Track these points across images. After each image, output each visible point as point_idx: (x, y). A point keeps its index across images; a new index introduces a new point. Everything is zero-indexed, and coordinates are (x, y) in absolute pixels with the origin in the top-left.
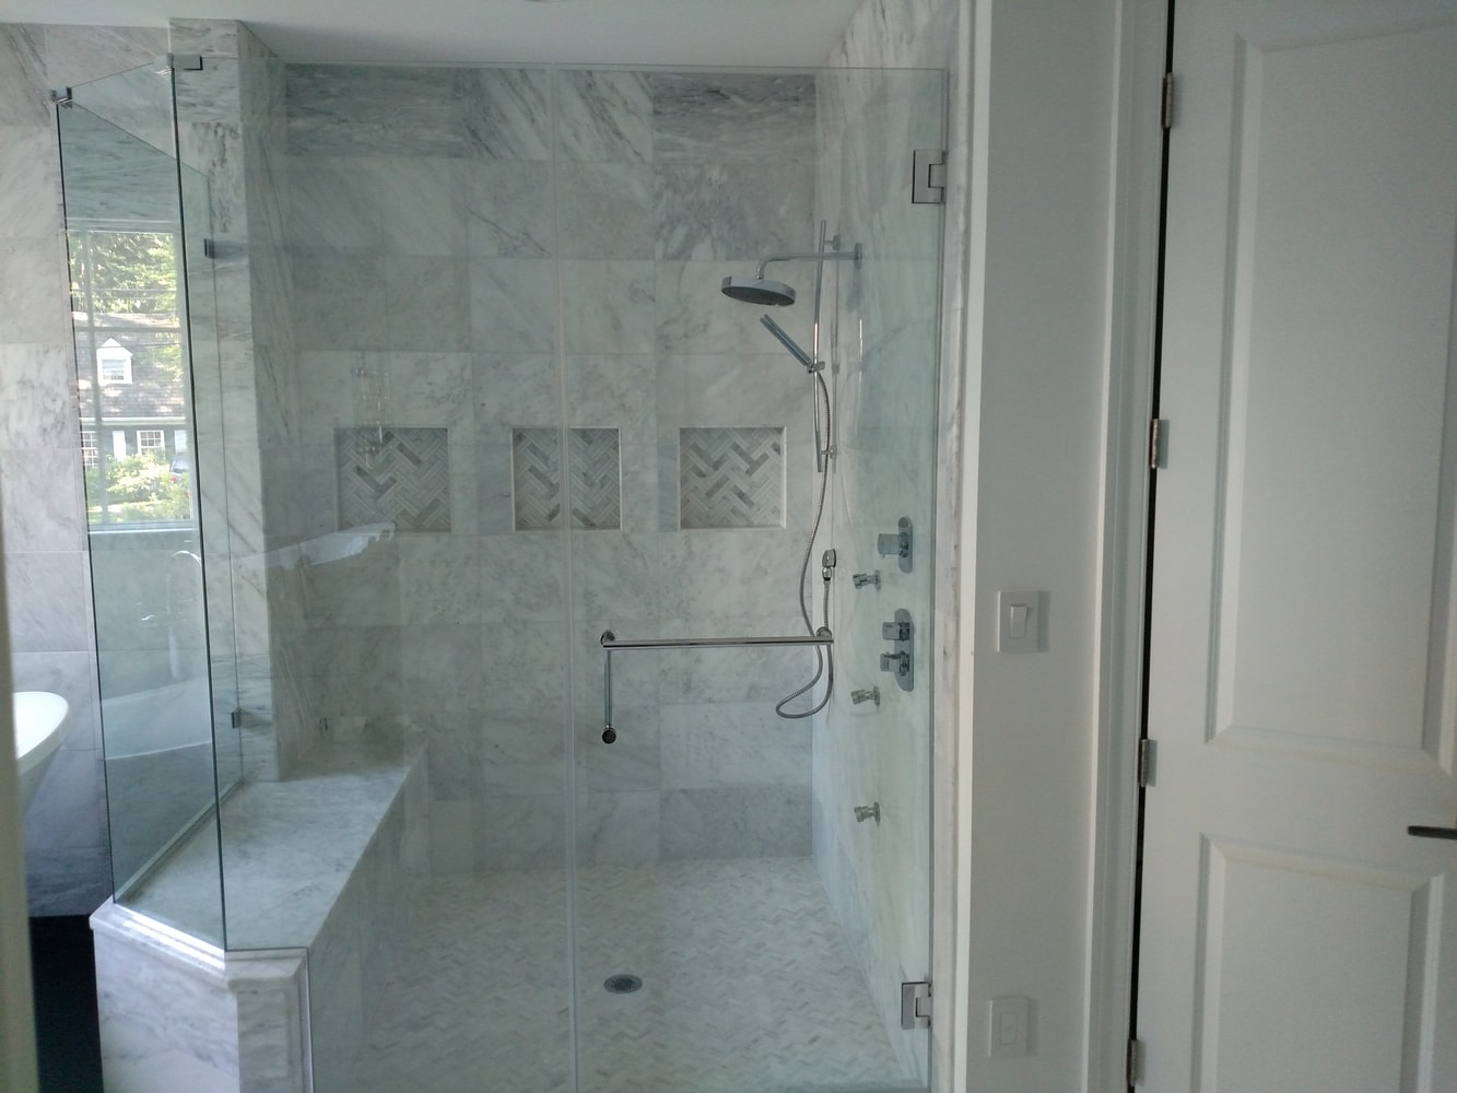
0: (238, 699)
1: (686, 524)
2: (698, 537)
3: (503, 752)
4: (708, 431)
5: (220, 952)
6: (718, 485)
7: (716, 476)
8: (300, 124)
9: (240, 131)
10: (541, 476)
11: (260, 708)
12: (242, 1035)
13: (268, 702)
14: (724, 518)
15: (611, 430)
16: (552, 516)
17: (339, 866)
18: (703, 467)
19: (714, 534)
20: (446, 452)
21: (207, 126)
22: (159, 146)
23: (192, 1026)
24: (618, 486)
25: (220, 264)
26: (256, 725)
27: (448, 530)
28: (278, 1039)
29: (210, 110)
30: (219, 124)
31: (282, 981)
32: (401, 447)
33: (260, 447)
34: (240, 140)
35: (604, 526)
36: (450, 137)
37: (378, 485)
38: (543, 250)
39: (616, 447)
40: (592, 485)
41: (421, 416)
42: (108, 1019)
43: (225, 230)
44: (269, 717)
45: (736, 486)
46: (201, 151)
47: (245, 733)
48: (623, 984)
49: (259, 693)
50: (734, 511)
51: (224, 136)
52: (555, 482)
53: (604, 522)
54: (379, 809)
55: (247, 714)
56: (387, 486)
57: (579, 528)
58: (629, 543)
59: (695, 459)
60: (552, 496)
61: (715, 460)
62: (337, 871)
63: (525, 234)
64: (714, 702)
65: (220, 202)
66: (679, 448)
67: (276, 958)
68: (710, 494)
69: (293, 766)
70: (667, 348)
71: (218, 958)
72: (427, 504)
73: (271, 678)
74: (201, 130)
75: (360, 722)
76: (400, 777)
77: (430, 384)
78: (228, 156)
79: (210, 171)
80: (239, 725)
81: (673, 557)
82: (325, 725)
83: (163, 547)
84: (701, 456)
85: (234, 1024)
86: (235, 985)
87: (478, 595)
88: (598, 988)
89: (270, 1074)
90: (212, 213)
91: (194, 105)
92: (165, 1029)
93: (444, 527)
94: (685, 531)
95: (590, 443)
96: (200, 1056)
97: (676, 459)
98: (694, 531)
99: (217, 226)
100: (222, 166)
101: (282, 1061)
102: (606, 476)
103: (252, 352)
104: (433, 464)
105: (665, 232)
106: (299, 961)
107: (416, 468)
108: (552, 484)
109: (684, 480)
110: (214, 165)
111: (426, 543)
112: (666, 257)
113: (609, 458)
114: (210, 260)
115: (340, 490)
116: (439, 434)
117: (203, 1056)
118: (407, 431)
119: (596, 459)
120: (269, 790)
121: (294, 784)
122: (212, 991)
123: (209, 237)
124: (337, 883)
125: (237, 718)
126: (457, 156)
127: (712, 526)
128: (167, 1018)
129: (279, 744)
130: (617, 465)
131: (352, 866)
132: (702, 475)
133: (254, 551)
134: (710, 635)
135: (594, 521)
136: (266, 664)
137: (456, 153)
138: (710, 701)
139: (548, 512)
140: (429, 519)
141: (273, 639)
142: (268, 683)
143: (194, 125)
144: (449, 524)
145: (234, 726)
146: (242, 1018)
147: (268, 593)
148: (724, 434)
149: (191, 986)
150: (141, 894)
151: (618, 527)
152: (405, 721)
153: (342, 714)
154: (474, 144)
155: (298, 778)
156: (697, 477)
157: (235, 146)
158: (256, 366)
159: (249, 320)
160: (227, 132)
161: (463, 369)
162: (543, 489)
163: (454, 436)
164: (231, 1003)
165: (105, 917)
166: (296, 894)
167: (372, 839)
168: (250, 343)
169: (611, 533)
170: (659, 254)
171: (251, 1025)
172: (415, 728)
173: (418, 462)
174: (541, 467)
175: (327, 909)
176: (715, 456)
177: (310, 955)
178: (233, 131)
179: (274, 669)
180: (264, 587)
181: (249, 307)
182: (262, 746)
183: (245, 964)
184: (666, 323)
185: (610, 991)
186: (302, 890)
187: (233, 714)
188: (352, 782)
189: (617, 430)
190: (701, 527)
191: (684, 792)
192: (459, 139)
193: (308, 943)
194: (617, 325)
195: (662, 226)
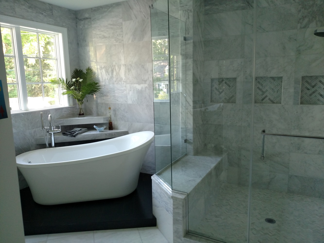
0: (186, 137)
1: (302, 103)
2: (305, 107)
3: (246, 158)
4: (311, 77)
5: (171, 190)
6: (314, 92)
7: (313, 90)
8: (207, 7)
9: (192, 11)
10: (260, 90)
11: (190, 139)
12: (174, 208)
13: (192, 138)
14: (315, 102)
15: (281, 77)
16: (263, 100)
17: (200, 176)
18: (309, 87)
19: (311, 106)
20: (236, 83)
21: (186, 10)
22: (177, 17)
23: (166, 203)
24: (282, 92)
25: (187, 42)
26: (190, 143)
27: (235, 103)
28: (180, 211)
29: (187, 7)
30: (188, 10)
31: (181, 199)
32: (226, 83)
33: (193, 83)
34: (192, 13)
35: (277, 103)
36: (242, 5)
37: (220, 92)
38: (264, 30)
39: (282, 82)
40: (274, 92)
41: (231, 75)
42: (153, 198)
43: (188, 34)
44: (192, 141)
45: (319, 93)
46: (184, 16)
47: (187, 144)
48: (270, 221)
49: (190, 136)
50: (318, 100)
51: (189, 13)
52: (264, 91)
53: (277, 102)
54: (213, 166)
55: (188, 140)
56: (222, 92)
57: (270, 103)
58: (284, 108)
59: (306, 85)
60: (263, 95)
61: (313, 85)
62: (200, 177)
63: (260, 27)
64: (307, 153)
65: (188, 27)
66: (301, 81)
67: (181, 194)
68: (311, 95)
69: (197, 153)
70: (299, 53)
71: (171, 191)
72: (231, 96)
73: (193, 133)
74: (185, 12)
75: (213, 145)
76: (219, 159)
77: (233, 67)
78: (190, 17)
79: (186, 21)
80: (186, 142)
81: (297, 112)
82: (205, 145)
83: (174, 104)
84: (308, 84)
85: (172, 206)
86: (172, 197)
87: (241, 119)
88: (263, 220)
89: (179, 218)
90: (186, 30)
91: (183, 6)
92: (162, 203)
93: (234, 102)
94: (302, 105)
95: (275, 81)
96: (167, 210)
97: (300, 85)
98: (304, 105)
99: (187, 33)
100: (188, 19)
101: (181, 216)
102: (279, 90)
103: (192, 62)
104: (233, 87)
105: (301, 21)
106: (186, 196)
107: (229, 88)
108: (263, 92)
109: (302, 91)
110: (187, 19)
111: (230, 106)
112: (301, 28)
113: (280, 84)
114: (185, 41)
115: (211, 93)
116: (235, 79)
117: (168, 211)
118: (227, 79)
119: (276, 85)
120: (191, 157)
121: (196, 157)
122: (169, 197)
123: (185, 36)
124: (199, 180)
125: (186, 141)
126: (244, 9)
127: (311, 104)
128: (162, 200)
129: (194, 147)
130: (282, 86)
131: (203, 177)
132: (308, 89)
133: (191, 106)
134: (307, 134)
135: (274, 102)
136: (192, 130)
137: (243, 8)
138: (306, 153)
139: (262, 99)
140: (231, 100)
141: (193, 125)
142: (192, 134)
143: (183, 11)
144: (235, 101)
145: (185, 143)
146: (174, 205)
147: (193, 115)
148: (317, 77)
149: (166, 195)
150: (161, 174)
151: (281, 103)
152: (223, 147)
153: (209, 143)
154: (248, 5)
155: (197, 155)
156: (307, 90)
157: (191, 14)
158: (193, 65)
159: (192, 54)
160: (190, 11)
161: (241, 62)
162: (261, 93)
163: (238, 80)
164: (172, 201)
165: (154, 177)
166: (190, 181)
167: (209, 172)
168: (192, 59)
169: (279, 105)
170: (299, 27)
171: (175, 207)
172: (225, 149)
173: (229, 86)
174: (261, 87)
175: (195, 185)
176: (313, 84)
177: (188, 195)
178: (191, 11)
179: (194, 131)
180: (192, 113)
181: (192, 51)
182: (190, 148)
183: (175, 193)
184: (299, 47)
185: (266, 221)
186: (191, 180)
187: (185, 140)
188: (208, 158)
189: (282, 77)
190: (307, 104)
191: (296, 176)
192: (244, 5)
193: (188, 192)
194: (284, 48)
195: (300, 19)
